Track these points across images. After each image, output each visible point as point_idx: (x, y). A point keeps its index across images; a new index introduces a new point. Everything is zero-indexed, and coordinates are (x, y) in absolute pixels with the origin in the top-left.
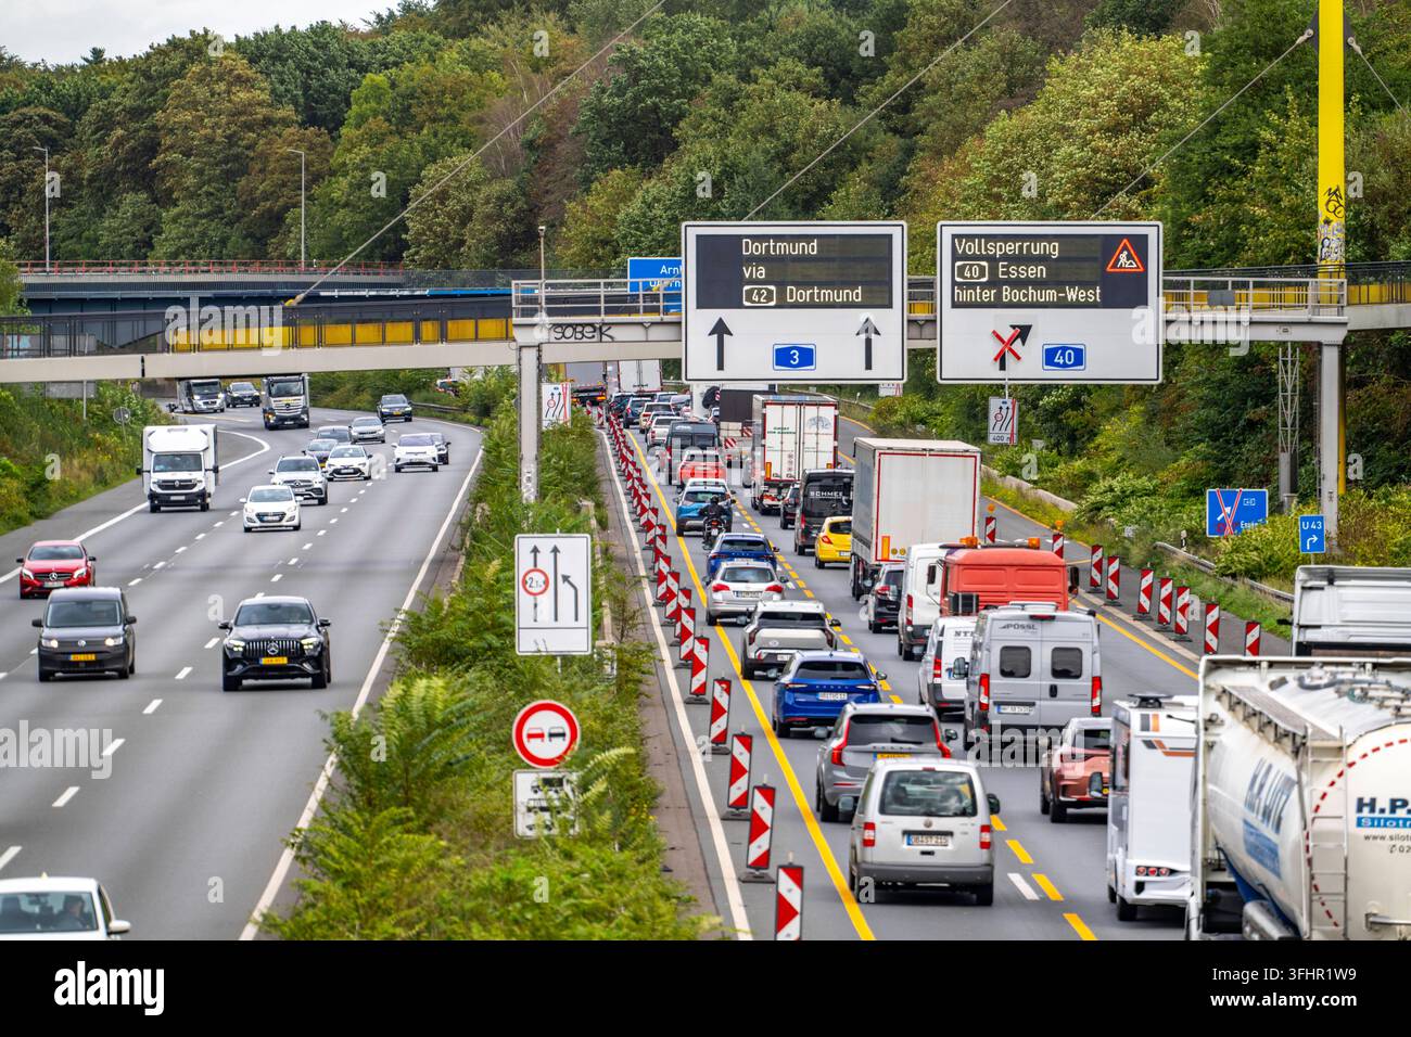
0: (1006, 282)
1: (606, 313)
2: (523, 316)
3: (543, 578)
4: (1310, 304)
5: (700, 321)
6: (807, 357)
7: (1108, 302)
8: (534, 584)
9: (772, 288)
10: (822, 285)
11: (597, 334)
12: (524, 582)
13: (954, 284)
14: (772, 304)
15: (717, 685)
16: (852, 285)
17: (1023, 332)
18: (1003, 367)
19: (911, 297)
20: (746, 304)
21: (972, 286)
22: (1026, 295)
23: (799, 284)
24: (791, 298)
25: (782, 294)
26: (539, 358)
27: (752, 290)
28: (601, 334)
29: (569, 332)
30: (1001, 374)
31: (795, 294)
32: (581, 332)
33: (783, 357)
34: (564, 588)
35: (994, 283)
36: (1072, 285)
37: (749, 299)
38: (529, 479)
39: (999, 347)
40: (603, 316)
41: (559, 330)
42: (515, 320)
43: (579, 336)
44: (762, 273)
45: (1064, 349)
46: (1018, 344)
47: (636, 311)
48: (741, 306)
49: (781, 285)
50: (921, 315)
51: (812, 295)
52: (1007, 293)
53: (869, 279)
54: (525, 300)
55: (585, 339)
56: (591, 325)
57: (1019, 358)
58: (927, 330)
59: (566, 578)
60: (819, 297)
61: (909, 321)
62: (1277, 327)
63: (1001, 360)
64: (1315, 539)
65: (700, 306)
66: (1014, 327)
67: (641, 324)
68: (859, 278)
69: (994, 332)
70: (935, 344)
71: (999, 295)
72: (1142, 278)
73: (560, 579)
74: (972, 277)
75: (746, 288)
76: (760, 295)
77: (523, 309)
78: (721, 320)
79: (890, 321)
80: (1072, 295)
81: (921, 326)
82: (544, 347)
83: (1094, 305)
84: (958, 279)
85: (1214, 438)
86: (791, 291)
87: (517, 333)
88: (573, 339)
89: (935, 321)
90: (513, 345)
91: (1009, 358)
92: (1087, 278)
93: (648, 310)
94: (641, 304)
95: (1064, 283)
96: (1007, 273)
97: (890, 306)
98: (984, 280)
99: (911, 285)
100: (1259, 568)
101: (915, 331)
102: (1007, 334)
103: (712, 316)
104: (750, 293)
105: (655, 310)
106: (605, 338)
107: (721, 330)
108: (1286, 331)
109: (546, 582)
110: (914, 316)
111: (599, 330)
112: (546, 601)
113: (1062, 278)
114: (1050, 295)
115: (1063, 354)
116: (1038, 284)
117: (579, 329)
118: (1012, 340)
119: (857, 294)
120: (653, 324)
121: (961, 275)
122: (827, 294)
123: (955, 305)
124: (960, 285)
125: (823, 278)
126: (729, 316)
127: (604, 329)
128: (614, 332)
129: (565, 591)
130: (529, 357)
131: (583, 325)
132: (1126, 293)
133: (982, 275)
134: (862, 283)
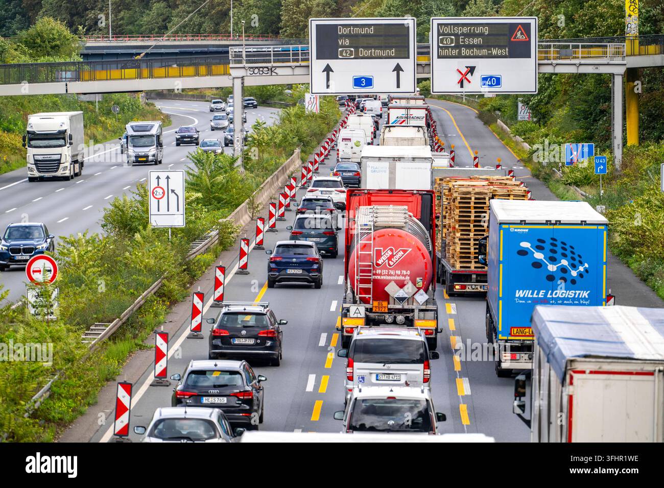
0: (463, 46)
1: (274, 62)
2: (235, 63)
3: (162, 191)
4: (608, 55)
5: (318, 66)
6: (369, 82)
7: (512, 55)
8: (158, 194)
9: (352, 49)
10: (376, 48)
11: (270, 72)
12: (153, 193)
13: (439, 47)
14: (353, 57)
15: (242, 242)
16: (390, 48)
17: (471, 70)
18: (462, 86)
19: (419, 53)
20: (340, 57)
21: (447, 48)
22: (473, 52)
23: (365, 48)
24: (361, 54)
25: (357, 52)
26: (243, 83)
27: (343, 51)
28: (272, 71)
29: (256, 71)
30: (461, 90)
31: (363, 52)
32: (262, 71)
33: (358, 82)
34: (172, 196)
35: (458, 46)
36: (495, 47)
37: (341, 55)
38: (238, 141)
39: (460, 76)
40: (272, 63)
41: (252, 70)
42: (231, 65)
43: (261, 72)
44: (347, 42)
45: (491, 77)
46: (469, 76)
47: (288, 61)
48: (337, 58)
49: (357, 48)
50: (423, 61)
51: (371, 53)
52: (464, 51)
53: (397, 45)
54: (236, 56)
55: (264, 74)
56: (267, 67)
57: (469, 82)
58: (426, 69)
59: (173, 191)
60: (374, 54)
61: (417, 65)
62: (593, 66)
63: (461, 83)
64: (602, 167)
65: (317, 58)
66: (467, 67)
67: (290, 67)
68: (394, 45)
69: (458, 70)
70: (430, 76)
71: (460, 52)
72: (528, 43)
73: (170, 191)
74: (447, 44)
75: (340, 49)
76: (346, 53)
77: (235, 60)
78: (328, 65)
79: (408, 65)
80: (494, 52)
81: (423, 67)
82: (245, 78)
83: (505, 57)
84: (441, 45)
85: (586, 118)
86: (361, 51)
87: (232, 72)
88: (258, 74)
89: (430, 65)
90: (231, 77)
91: (465, 82)
92: (502, 44)
93: (294, 60)
94: (291, 57)
95: (491, 46)
96: (464, 42)
97: (408, 57)
98: (453, 45)
99: (418, 48)
100: (581, 181)
101: (420, 69)
102: (464, 71)
103: (324, 63)
104: (342, 52)
105: (297, 60)
106: (273, 74)
107: (328, 69)
108: (597, 68)
109: (164, 193)
110: (420, 62)
111: (271, 70)
112: (163, 202)
113: (490, 44)
114: (484, 52)
115: (491, 80)
116: (479, 47)
117: (261, 69)
118: (466, 74)
119: (392, 52)
120: (296, 67)
121: (442, 43)
122: (379, 52)
123: (439, 57)
124: (442, 47)
125: (376, 44)
126: (332, 63)
127: (273, 69)
128: (278, 71)
129: (173, 197)
130: (238, 83)
131: (263, 68)
132: (520, 51)
133: (452, 42)
134: (395, 47)
